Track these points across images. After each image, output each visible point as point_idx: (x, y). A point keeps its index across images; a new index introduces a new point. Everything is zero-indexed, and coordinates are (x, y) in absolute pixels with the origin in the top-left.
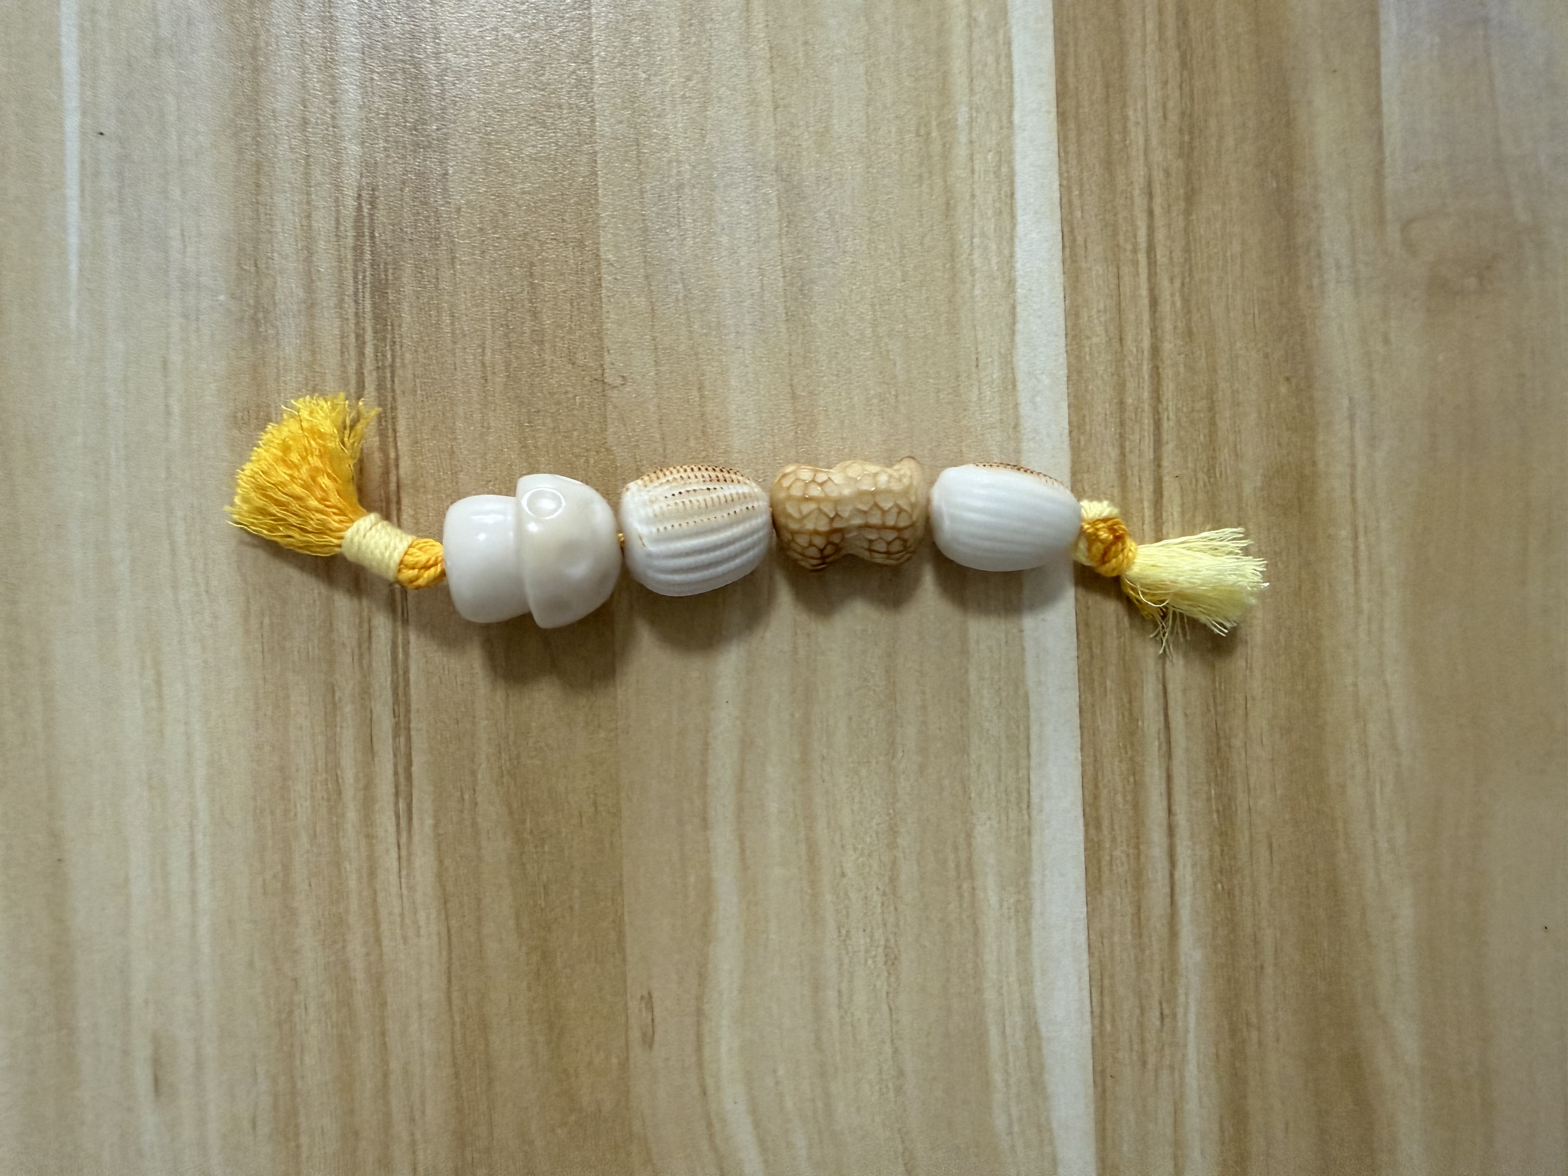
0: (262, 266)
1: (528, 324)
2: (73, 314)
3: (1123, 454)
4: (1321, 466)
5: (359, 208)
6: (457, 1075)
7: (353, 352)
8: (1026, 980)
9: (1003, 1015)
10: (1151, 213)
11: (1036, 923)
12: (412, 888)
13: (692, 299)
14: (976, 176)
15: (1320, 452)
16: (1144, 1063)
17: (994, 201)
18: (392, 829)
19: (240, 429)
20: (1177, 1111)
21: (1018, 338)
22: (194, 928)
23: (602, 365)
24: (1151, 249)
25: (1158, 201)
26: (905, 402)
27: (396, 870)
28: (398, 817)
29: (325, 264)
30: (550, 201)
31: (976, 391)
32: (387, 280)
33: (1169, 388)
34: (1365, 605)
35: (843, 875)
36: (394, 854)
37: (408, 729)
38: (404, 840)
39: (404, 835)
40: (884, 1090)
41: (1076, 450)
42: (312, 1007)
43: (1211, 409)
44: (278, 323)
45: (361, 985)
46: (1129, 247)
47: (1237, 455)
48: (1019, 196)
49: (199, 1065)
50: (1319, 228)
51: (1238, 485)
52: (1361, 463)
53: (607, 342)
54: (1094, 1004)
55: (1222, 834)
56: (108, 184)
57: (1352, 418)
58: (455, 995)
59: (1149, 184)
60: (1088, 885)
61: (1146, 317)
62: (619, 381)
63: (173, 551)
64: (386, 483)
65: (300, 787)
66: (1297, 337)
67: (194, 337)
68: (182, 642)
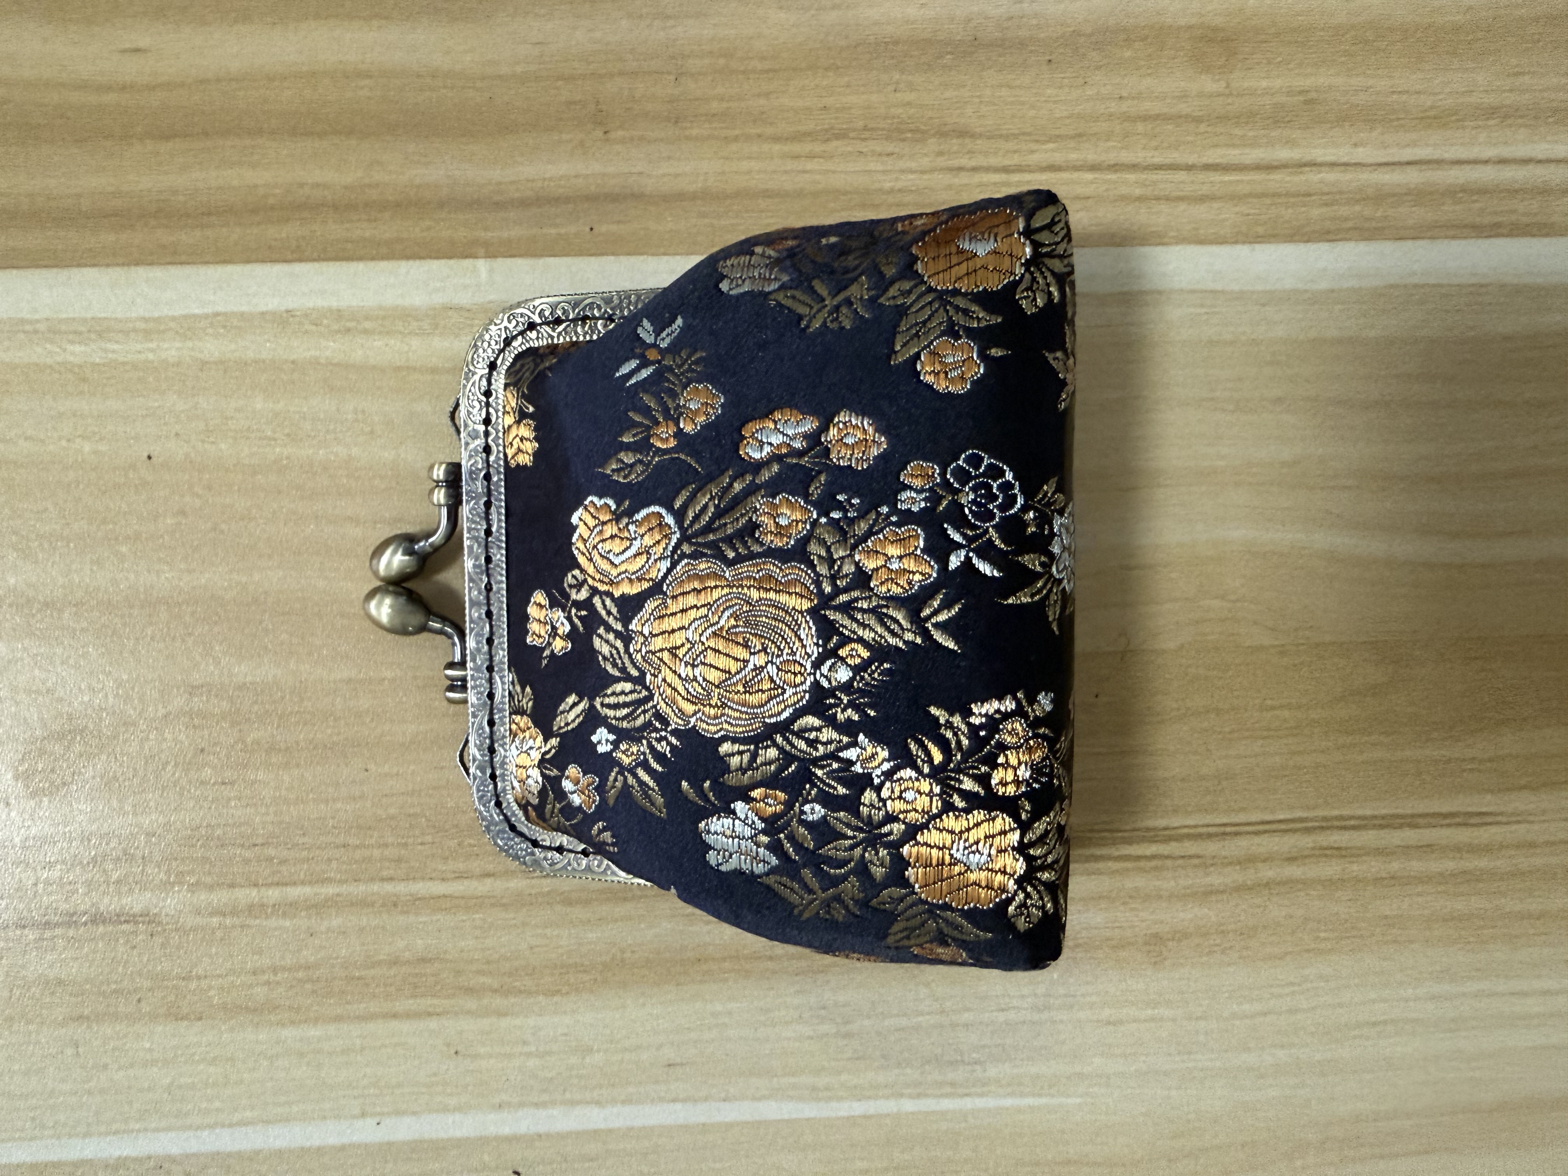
2: (1070, 1101)
3: (1184, 198)
4: (1193, 20)
10: (975, 169)
12: (1544, 812)
15: (1182, 22)
18: (1494, 829)
19: (1164, 959)
23: (1111, 653)
25: (964, 162)
27: (1527, 826)
28: (1486, 824)
33: (1126, 157)
35: (1535, 447)
36: (1514, 827)
37: (1413, 816)
38: (1504, 819)
39: (1499, 818)
43: (1144, 118)
47: (1184, 96)
50: (986, 18)
51: (1211, 96)
55: (1506, 117)
56: (961, 1074)
59: (950, 169)
60: (1547, 235)
62: (1123, 638)
63: (1265, 1013)
64: (1210, 836)
65: (1460, 905)
66: (1082, 40)
67: (1088, 999)
68: (1340, 1005)
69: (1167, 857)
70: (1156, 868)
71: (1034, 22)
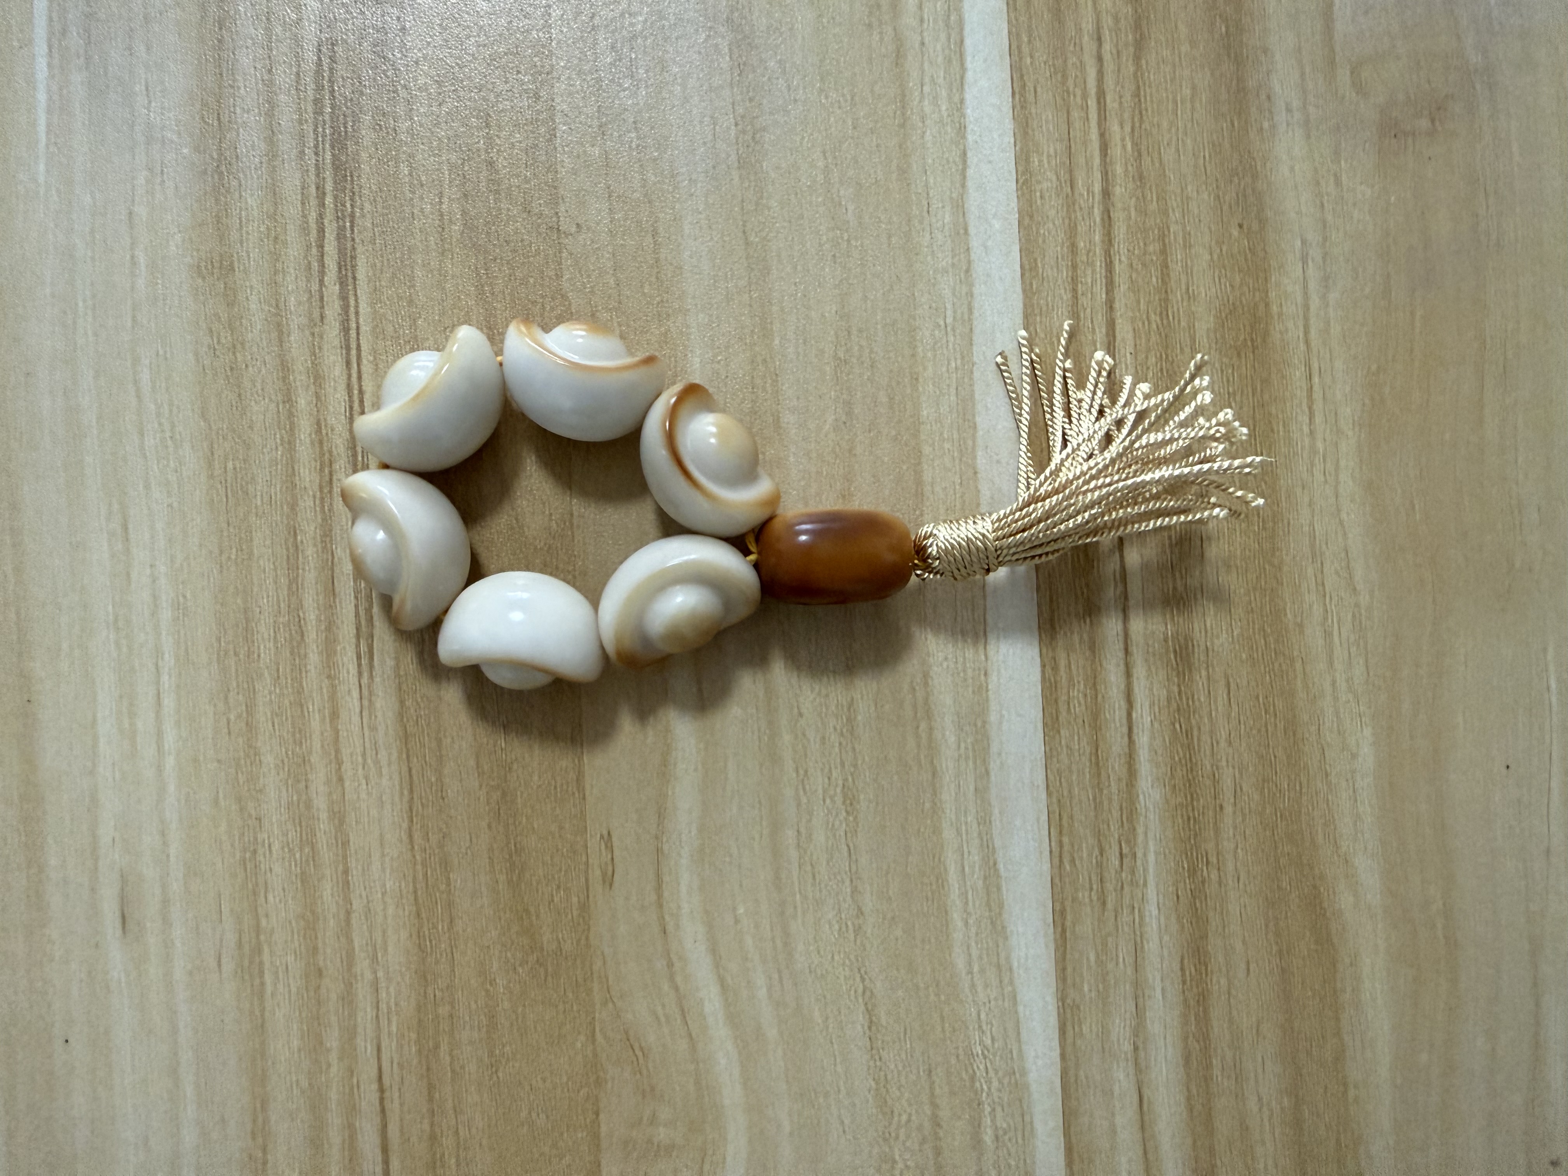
0: (225, 119)
1: (485, 173)
2: (42, 167)
3: (1075, 297)
4: (1275, 309)
5: (319, 63)
6: (418, 915)
7: (313, 202)
8: (985, 821)
9: (963, 855)
10: (1100, 59)
11: (994, 766)
12: (373, 729)
13: (645, 147)
14: (925, 26)
15: (1272, 295)
16: (1104, 903)
17: (943, 50)
18: (353, 669)
19: (204, 278)
20: (1138, 950)
21: (970, 184)
22: (160, 769)
23: (557, 213)
24: (1101, 95)
25: (1107, 47)
26: (856, 247)
27: (358, 710)
28: (359, 657)
29: (286, 118)
30: (506, 54)
31: (928, 235)
32: (346, 132)
33: (1120, 230)
34: (1320, 445)
35: (801, 715)
36: (355, 694)
38: (365, 680)
39: (366, 675)
40: (844, 929)
41: (1028, 292)
42: (276, 847)
43: (1163, 252)
44: (241, 175)
45: (324, 826)
46: (1079, 92)
47: (1190, 297)
48: (968, 42)
49: (166, 902)
50: (1269, 73)
51: (1191, 327)
52: (1315, 302)
53: (561, 191)
54: (1053, 844)
55: (1179, 674)
56: (75, 40)
57: (1304, 260)
58: (417, 835)
59: (1098, 30)
60: (1045, 725)
61: (1097, 161)
62: (573, 229)
63: (139, 397)
64: (346, 330)
65: (263, 630)
66: (1248, 179)
67: (158, 187)
68: (147, 487)
69: (321, 282)
70: (309, 267)
71: (1266, 125)
